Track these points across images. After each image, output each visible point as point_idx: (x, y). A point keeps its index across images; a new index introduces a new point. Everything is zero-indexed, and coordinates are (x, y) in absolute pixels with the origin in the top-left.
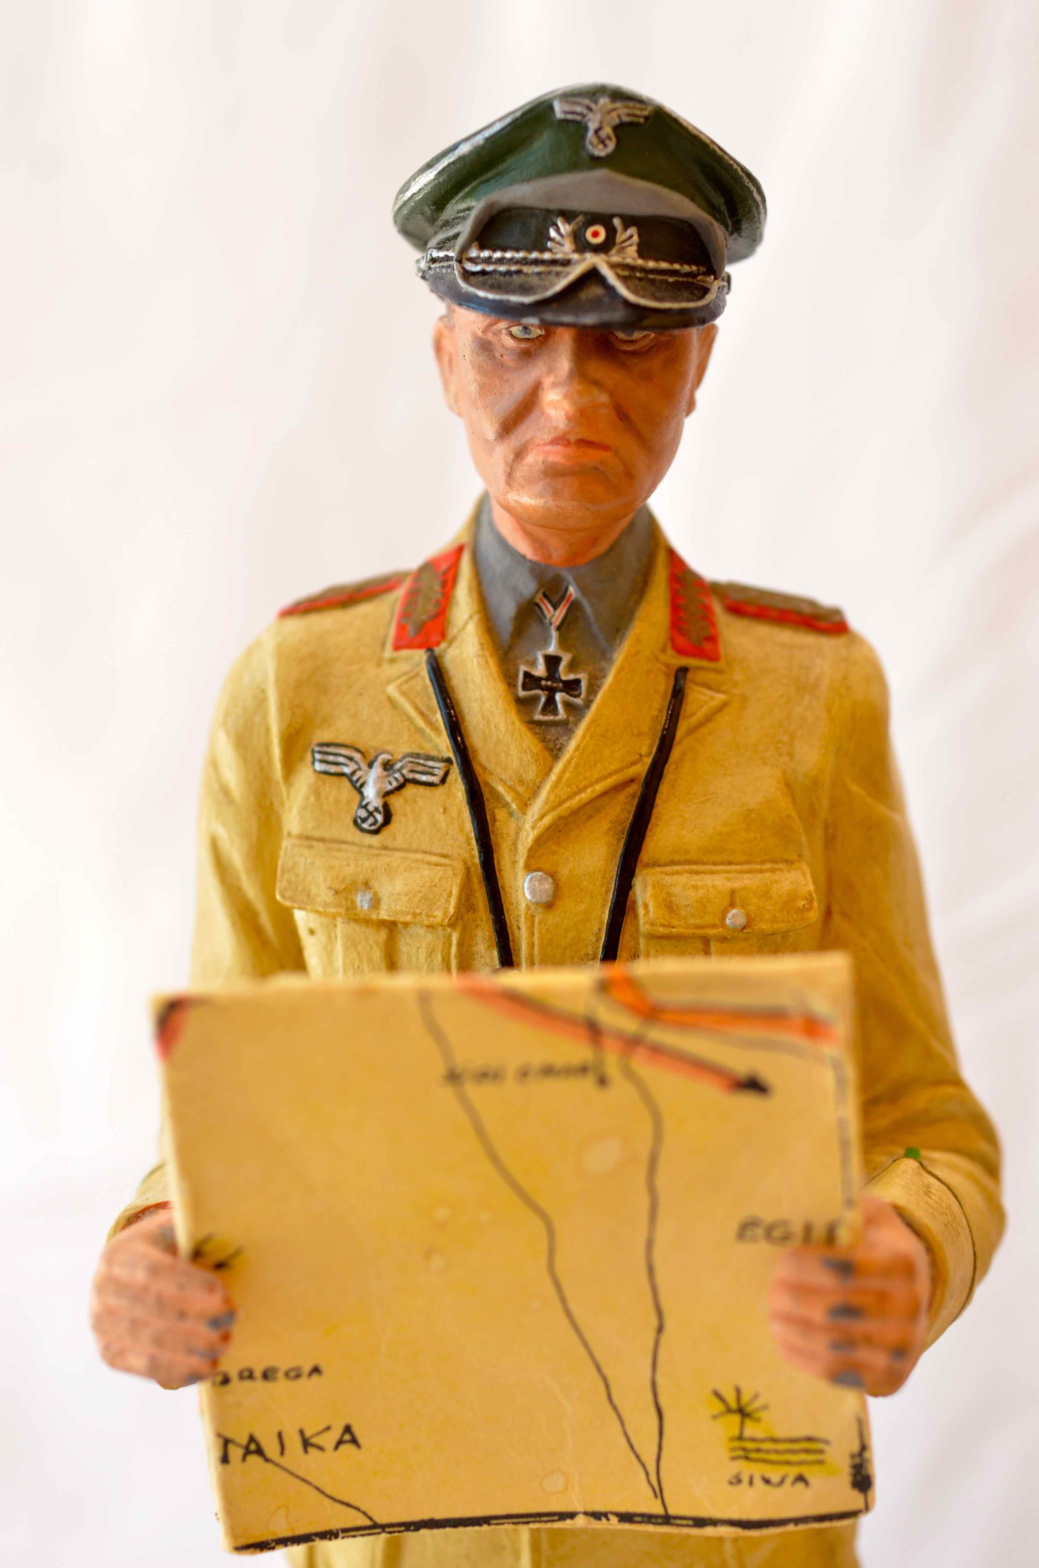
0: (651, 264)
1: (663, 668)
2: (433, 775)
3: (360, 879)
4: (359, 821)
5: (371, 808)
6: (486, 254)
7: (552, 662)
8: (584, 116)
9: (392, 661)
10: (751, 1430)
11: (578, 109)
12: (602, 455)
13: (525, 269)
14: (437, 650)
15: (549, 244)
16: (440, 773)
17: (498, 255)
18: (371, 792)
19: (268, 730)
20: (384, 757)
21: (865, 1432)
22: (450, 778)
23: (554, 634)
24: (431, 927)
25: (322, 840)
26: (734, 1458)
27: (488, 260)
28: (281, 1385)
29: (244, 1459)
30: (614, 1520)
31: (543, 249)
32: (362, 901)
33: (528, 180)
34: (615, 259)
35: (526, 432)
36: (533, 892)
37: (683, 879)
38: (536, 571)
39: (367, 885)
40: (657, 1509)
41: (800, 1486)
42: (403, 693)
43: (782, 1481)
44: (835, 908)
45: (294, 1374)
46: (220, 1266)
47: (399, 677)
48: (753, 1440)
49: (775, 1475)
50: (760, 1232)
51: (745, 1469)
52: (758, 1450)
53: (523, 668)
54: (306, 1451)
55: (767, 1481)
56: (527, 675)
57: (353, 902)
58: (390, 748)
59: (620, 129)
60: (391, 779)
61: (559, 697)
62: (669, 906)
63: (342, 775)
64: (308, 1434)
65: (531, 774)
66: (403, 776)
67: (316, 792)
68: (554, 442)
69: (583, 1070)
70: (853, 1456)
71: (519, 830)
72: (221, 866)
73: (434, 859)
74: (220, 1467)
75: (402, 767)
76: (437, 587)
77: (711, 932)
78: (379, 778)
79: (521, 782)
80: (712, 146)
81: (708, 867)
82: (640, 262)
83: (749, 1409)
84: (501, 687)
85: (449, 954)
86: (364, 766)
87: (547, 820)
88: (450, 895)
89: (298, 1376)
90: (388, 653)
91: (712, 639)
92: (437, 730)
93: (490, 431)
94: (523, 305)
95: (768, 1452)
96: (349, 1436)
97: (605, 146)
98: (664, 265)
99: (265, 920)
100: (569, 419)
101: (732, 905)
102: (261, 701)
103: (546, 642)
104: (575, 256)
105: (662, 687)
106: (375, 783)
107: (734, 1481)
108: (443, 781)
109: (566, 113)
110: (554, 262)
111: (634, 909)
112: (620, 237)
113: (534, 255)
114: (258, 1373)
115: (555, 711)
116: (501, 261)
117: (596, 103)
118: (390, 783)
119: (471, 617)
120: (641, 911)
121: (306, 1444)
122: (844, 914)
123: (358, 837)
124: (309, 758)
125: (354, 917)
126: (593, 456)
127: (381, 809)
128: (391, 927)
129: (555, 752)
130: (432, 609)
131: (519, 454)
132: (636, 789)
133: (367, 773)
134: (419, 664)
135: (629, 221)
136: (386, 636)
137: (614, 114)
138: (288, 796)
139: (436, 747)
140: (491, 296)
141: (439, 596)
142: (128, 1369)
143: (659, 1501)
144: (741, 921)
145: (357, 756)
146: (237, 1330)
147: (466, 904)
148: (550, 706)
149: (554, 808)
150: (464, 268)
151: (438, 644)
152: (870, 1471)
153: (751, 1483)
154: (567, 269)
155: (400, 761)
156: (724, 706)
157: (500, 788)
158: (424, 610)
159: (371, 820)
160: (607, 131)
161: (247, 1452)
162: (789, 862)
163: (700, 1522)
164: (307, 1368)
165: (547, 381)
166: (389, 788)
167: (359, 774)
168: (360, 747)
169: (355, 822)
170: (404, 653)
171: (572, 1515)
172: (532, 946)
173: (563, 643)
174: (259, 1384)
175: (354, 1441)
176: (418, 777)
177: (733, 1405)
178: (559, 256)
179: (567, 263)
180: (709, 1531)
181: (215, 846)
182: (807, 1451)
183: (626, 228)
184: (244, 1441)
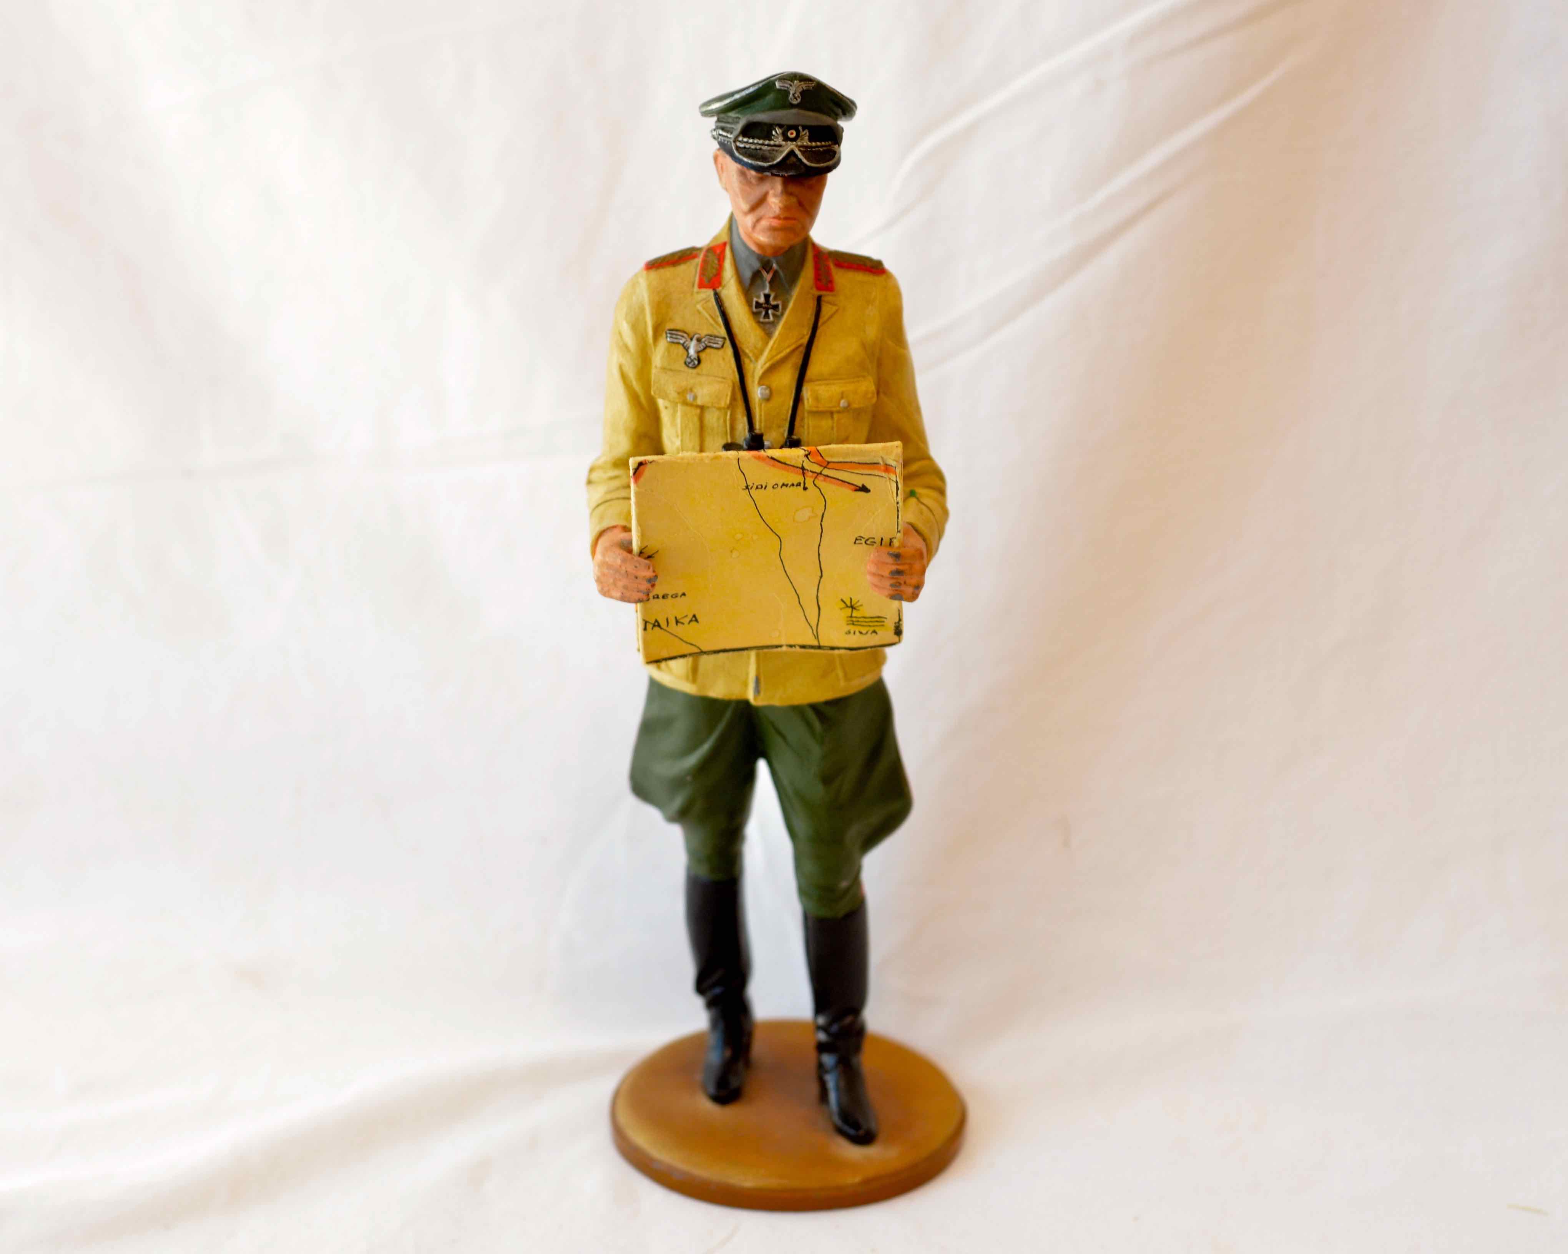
0: (814, 144)
1: (812, 296)
2: (718, 344)
3: (689, 387)
4: (687, 363)
5: (692, 358)
6: (745, 140)
7: (767, 297)
8: (788, 88)
9: (698, 293)
10: (855, 614)
11: (786, 85)
12: (793, 222)
13: (763, 147)
14: (718, 290)
15: (773, 137)
16: (721, 343)
17: (751, 141)
18: (692, 352)
19: (645, 323)
20: (696, 336)
21: (901, 615)
22: (725, 346)
23: (768, 285)
24: (719, 409)
25: (671, 370)
26: (848, 624)
27: (747, 142)
28: (670, 600)
29: (652, 629)
30: (798, 648)
31: (770, 139)
32: (689, 397)
33: (763, 111)
34: (799, 144)
35: (761, 211)
36: (762, 394)
37: (823, 387)
38: (760, 258)
39: (691, 390)
40: (815, 643)
41: (874, 634)
42: (704, 308)
43: (867, 633)
44: (881, 390)
45: (675, 596)
46: (649, 557)
47: (701, 301)
48: (856, 617)
49: (864, 630)
50: (863, 541)
51: (852, 628)
52: (858, 621)
53: (755, 299)
54: (677, 624)
55: (861, 633)
56: (757, 303)
57: (686, 397)
58: (699, 332)
59: (803, 93)
60: (701, 346)
61: (770, 312)
62: (817, 399)
63: (678, 343)
64: (678, 618)
65: (760, 345)
66: (706, 344)
67: (668, 350)
68: (774, 218)
69: (799, 484)
70: (895, 623)
71: (755, 368)
72: (624, 376)
73: (720, 380)
74: (643, 631)
75: (705, 341)
76: (716, 262)
77: (835, 409)
78: (696, 346)
79: (755, 347)
80: (838, 94)
81: (832, 382)
82: (809, 144)
83: (855, 606)
84: (746, 308)
85: (726, 419)
86: (689, 340)
87: (768, 365)
88: (727, 395)
89: (676, 597)
90: (696, 289)
91: (831, 282)
92: (720, 327)
93: (745, 207)
94: (764, 167)
95: (862, 622)
96: (695, 618)
97: (797, 100)
98: (818, 144)
99: (643, 399)
100: (780, 208)
101: (842, 398)
102: (642, 309)
103: (764, 287)
104: (784, 143)
105: (811, 305)
106: (694, 347)
107: (848, 632)
108: (722, 346)
109: (781, 86)
110: (775, 146)
111: (803, 400)
112: (802, 133)
113: (767, 142)
114: (660, 596)
115: (768, 318)
116: (753, 143)
117: (793, 83)
118: (700, 347)
119: (732, 277)
120: (806, 402)
121: (677, 622)
122: (885, 394)
123: (686, 369)
124: (664, 335)
125: (685, 403)
126: (789, 223)
127: (697, 358)
128: (702, 408)
129: (769, 335)
130: (714, 271)
131: (758, 220)
132: (802, 350)
133: (690, 343)
134: (709, 296)
135: (804, 128)
136: (695, 280)
137: (800, 87)
138: (655, 350)
139: (719, 332)
140: (750, 161)
141: (717, 266)
142: (612, 597)
143: (817, 641)
144: (846, 404)
145: (685, 335)
146: (657, 582)
147: (733, 398)
148: (767, 315)
149: (769, 360)
150: (736, 145)
151: (718, 287)
152: (902, 628)
153: (854, 633)
154: (781, 149)
155: (704, 337)
156: (837, 311)
157: (747, 351)
158: (711, 272)
159: (692, 363)
160: (798, 94)
161: (654, 626)
162: (864, 377)
163: (833, 648)
164: (680, 594)
165: (771, 192)
166: (700, 349)
167: (687, 343)
168: (687, 332)
169: (685, 363)
170: (703, 290)
171: (781, 646)
172: (761, 415)
173: (771, 288)
174: (661, 600)
175: (696, 620)
176: (711, 345)
177: (849, 604)
178: (777, 143)
179: (780, 146)
180: (836, 652)
181: (621, 367)
182: (877, 621)
183: (803, 130)
184: (653, 621)
